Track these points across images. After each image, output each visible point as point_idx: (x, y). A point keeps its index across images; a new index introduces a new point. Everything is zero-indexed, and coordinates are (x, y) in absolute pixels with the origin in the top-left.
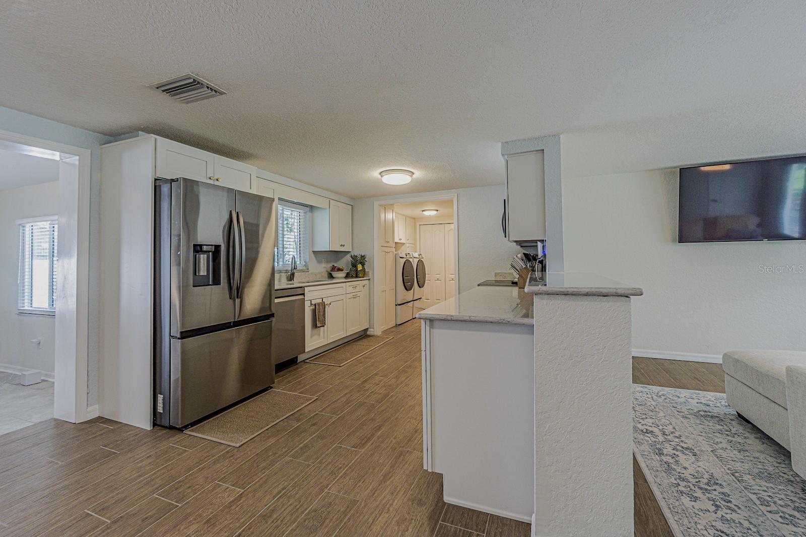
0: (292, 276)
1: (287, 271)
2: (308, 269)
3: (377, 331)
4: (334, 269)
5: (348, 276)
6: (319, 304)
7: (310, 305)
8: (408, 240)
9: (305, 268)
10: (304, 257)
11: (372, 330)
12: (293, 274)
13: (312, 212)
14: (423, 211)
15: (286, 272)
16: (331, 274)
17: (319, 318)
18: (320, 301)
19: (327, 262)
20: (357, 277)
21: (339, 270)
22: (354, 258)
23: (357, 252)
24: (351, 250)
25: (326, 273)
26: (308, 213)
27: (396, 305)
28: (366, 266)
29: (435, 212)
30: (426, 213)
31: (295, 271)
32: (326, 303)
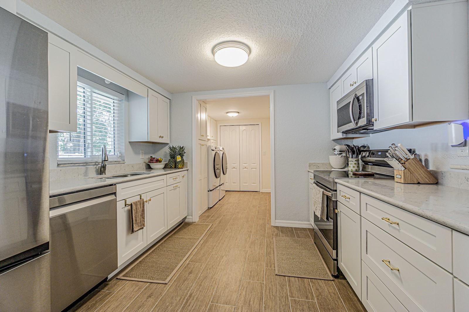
0: (102, 169)
1: (96, 163)
2: (124, 161)
3: (195, 218)
4: (152, 160)
5: (166, 167)
6: (136, 203)
7: (124, 206)
8: (212, 137)
9: (120, 160)
10: (118, 148)
11: (191, 217)
12: (104, 167)
13: (128, 101)
14: (227, 113)
15: (95, 165)
16: (149, 165)
17: (136, 220)
18: (137, 199)
19: (145, 153)
20: (175, 167)
21: (158, 161)
22: (173, 149)
23: (176, 144)
24: (168, 142)
25: (144, 164)
26: (124, 101)
27: (208, 191)
28: (184, 157)
29: (236, 114)
30: (230, 115)
31: (106, 163)
32: (145, 200)
